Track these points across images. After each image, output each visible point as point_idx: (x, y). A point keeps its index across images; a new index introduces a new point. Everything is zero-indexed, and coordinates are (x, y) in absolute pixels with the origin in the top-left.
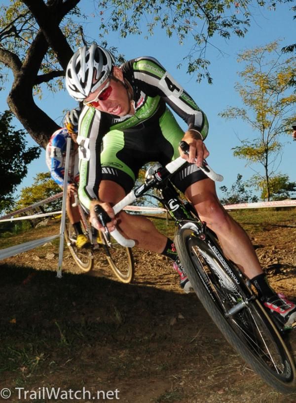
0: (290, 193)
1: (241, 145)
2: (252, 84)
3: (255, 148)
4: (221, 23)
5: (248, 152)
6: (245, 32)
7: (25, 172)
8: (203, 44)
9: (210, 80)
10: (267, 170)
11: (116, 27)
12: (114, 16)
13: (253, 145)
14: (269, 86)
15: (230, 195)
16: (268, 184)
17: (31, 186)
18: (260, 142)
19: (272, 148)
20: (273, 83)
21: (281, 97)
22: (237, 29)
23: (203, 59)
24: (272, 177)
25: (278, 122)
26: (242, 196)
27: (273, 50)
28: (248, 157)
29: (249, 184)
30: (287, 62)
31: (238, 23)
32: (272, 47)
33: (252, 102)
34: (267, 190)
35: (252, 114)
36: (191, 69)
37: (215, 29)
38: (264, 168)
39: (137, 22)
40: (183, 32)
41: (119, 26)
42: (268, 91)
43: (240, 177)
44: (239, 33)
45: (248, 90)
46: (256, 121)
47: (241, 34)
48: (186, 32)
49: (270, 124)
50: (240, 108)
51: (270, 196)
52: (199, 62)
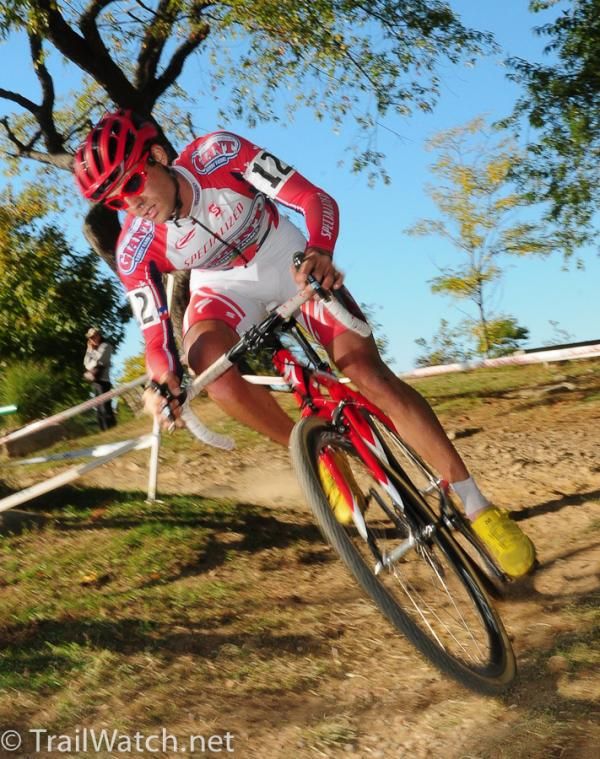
0: (520, 342)
1: (440, 274)
2: (449, 183)
3: (463, 278)
4: (397, 94)
5: (453, 285)
6: (434, 105)
7: (122, 335)
8: (371, 129)
9: (387, 182)
10: (482, 310)
11: (240, 111)
12: (235, 96)
13: (458, 274)
14: (476, 184)
15: (432, 351)
16: (486, 331)
17: (137, 355)
18: (469, 269)
19: (486, 277)
20: (482, 181)
21: (494, 198)
22: (420, 102)
23: (373, 150)
24: (490, 320)
25: (492, 237)
26: (449, 350)
27: (476, 130)
28: (453, 293)
29: (457, 332)
30: (501, 146)
31: (422, 92)
32: (476, 124)
33: (452, 209)
34: (485, 340)
35: (453, 228)
36: (358, 167)
37: (387, 103)
38: (478, 307)
39: (270, 103)
40: (339, 113)
41: (244, 110)
42: (475, 192)
43: (444, 323)
44: (426, 107)
45: (444, 192)
46: (460, 236)
47: (429, 108)
48: (344, 112)
49: (481, 240)
50: (434, 219)
51: (490, 348)
52: (367, 155)
